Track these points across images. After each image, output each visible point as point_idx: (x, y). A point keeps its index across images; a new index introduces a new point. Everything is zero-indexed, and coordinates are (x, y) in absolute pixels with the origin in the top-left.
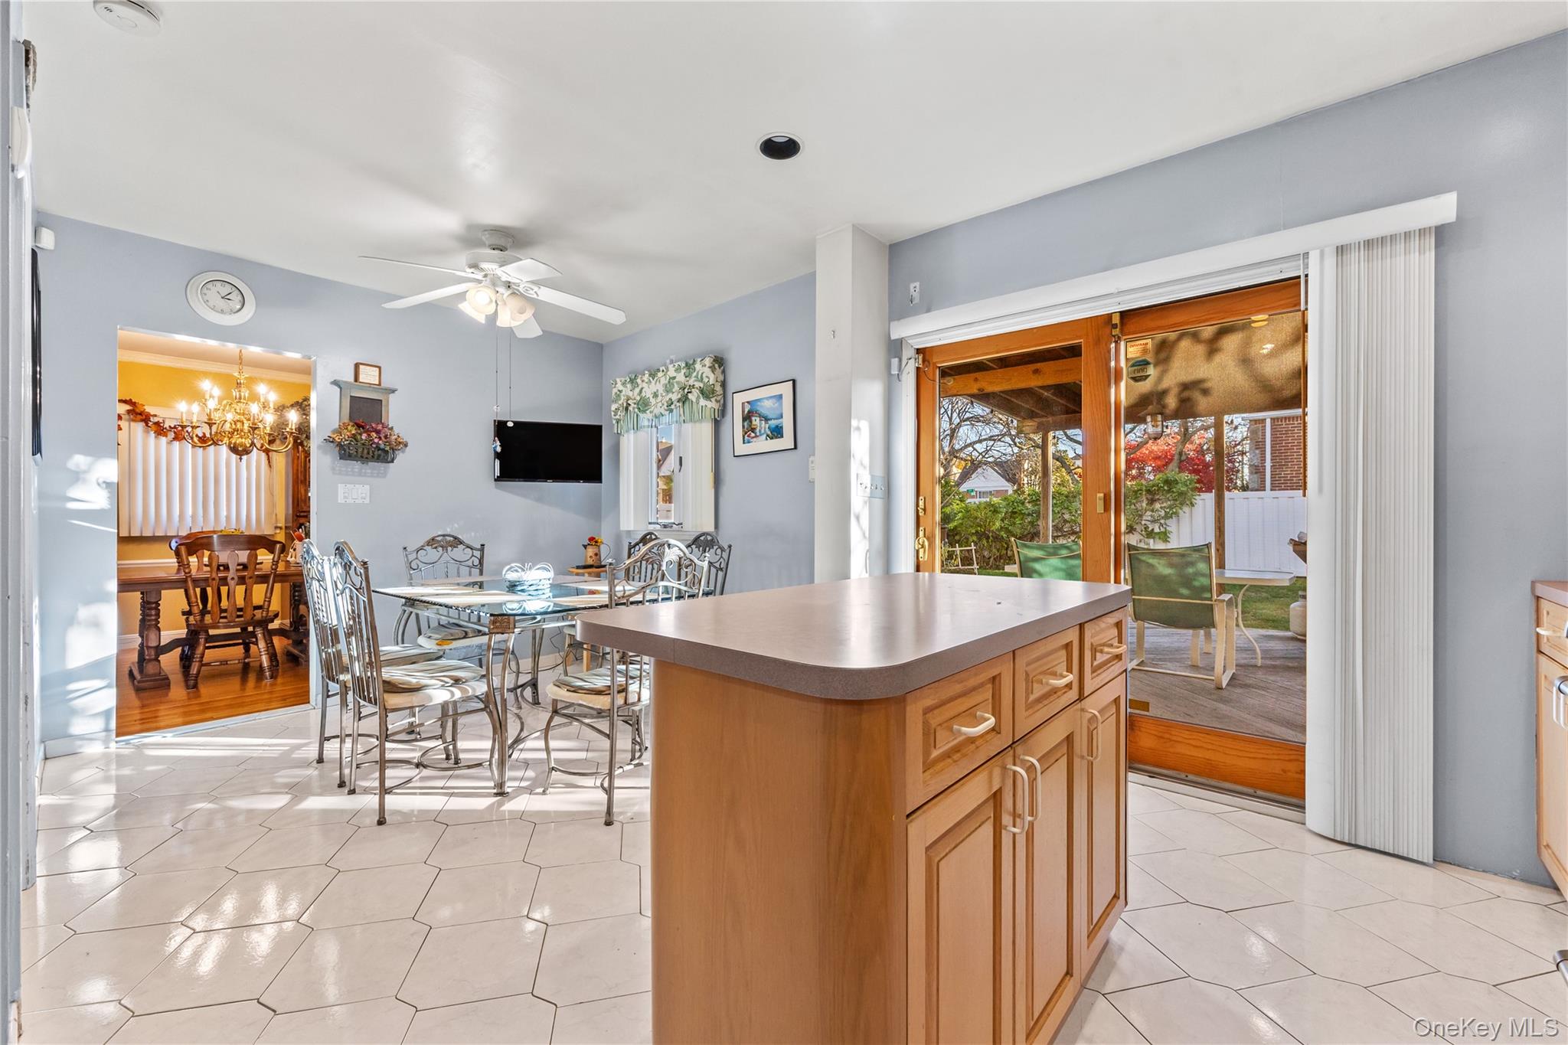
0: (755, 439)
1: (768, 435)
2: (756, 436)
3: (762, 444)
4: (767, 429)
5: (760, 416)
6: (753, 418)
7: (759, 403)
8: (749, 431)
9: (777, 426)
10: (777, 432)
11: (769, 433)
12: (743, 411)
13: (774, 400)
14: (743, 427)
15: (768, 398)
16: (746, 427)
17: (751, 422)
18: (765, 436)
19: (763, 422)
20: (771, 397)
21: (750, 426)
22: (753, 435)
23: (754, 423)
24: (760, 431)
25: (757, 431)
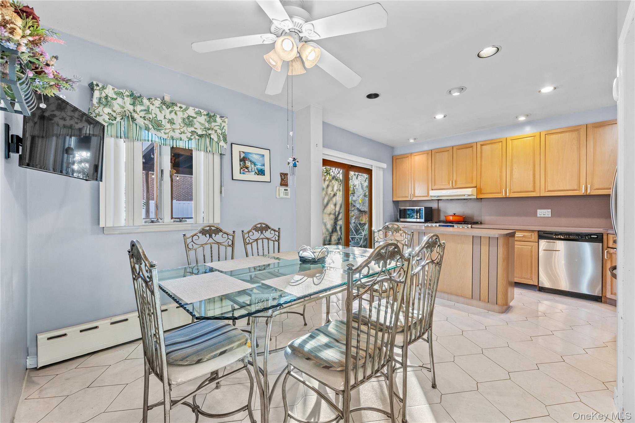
0: (247, 173)
1: (256, 173)
2: (249, 171)
3: (251, 176)
4: (256, 170)
5: (251, 161)
6: (247, 162)
7: (250, 155)
8: (244, 168)
9: (262, 170)
10: (261, 172)
11: (257, 171)
12: (240, 156)
13: (259, 156)
14: (240, 165)
15: (255, 154)
16: (242, 165)
17: (245, 163)
18: (254, 172)
19: (253, 165)
20: (258, 154)
21: (245, 165)
22: (246, 170)
23: (247, 164)
24: (251, 170)
25: (250, 169)
